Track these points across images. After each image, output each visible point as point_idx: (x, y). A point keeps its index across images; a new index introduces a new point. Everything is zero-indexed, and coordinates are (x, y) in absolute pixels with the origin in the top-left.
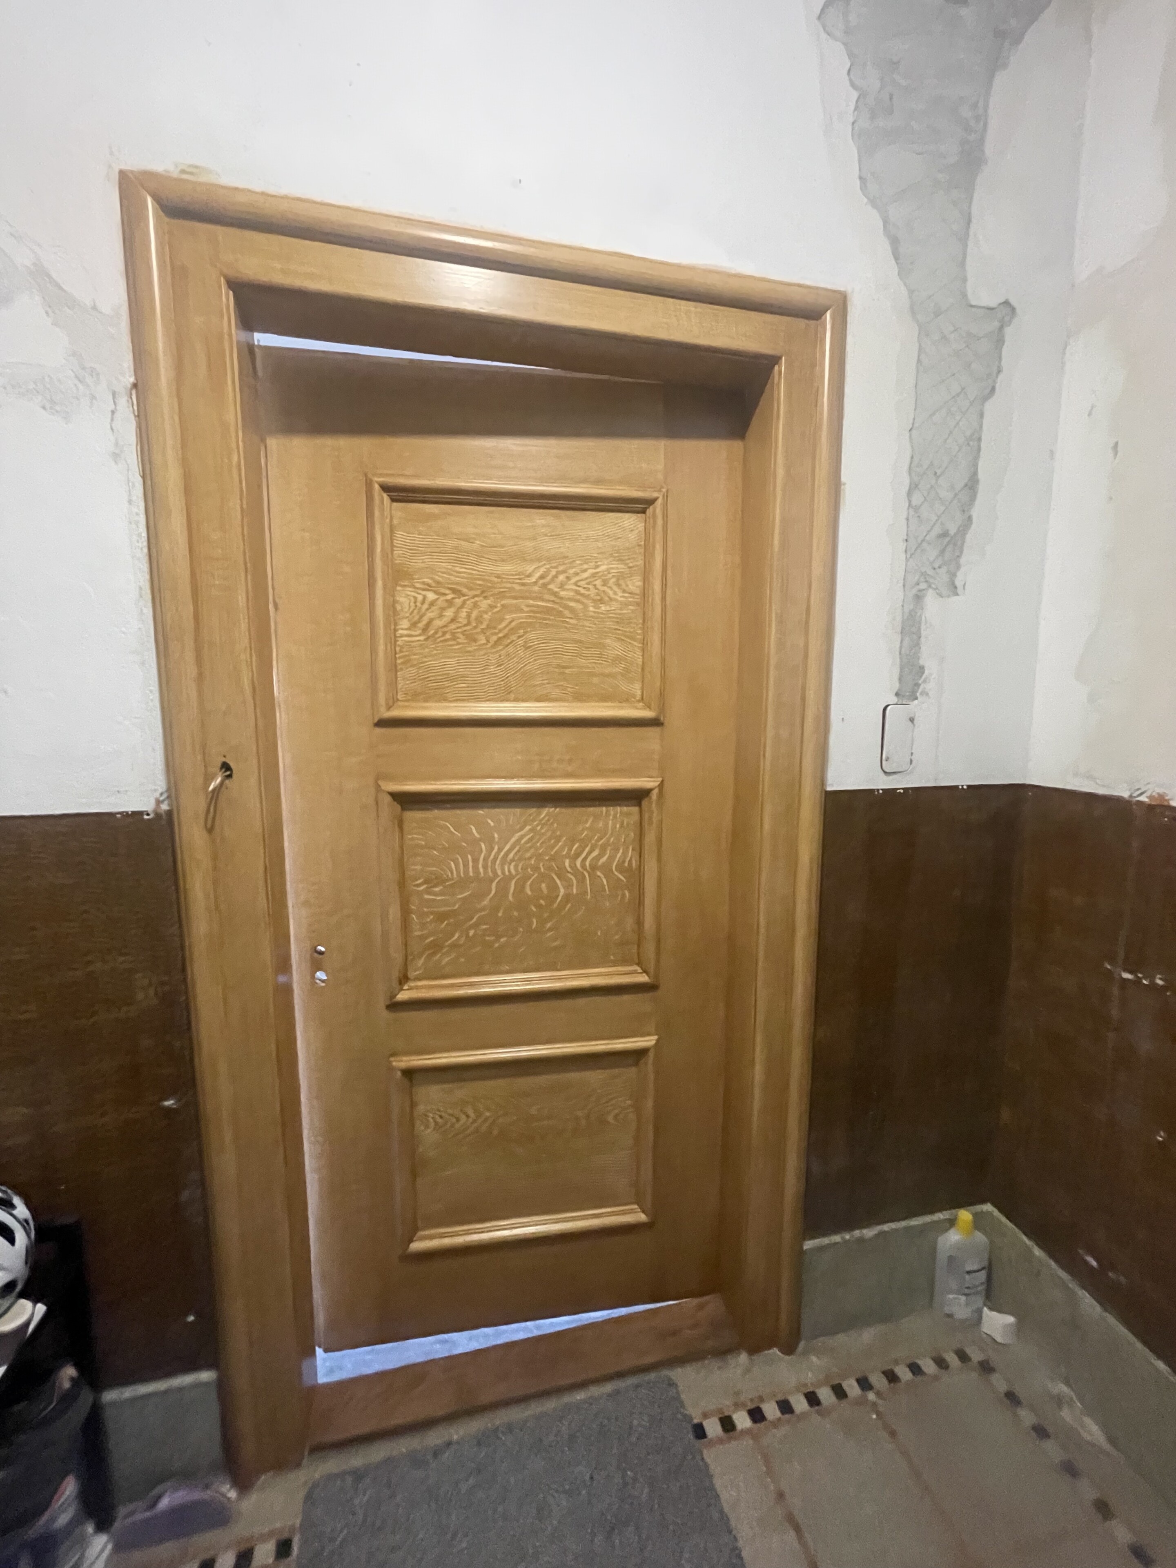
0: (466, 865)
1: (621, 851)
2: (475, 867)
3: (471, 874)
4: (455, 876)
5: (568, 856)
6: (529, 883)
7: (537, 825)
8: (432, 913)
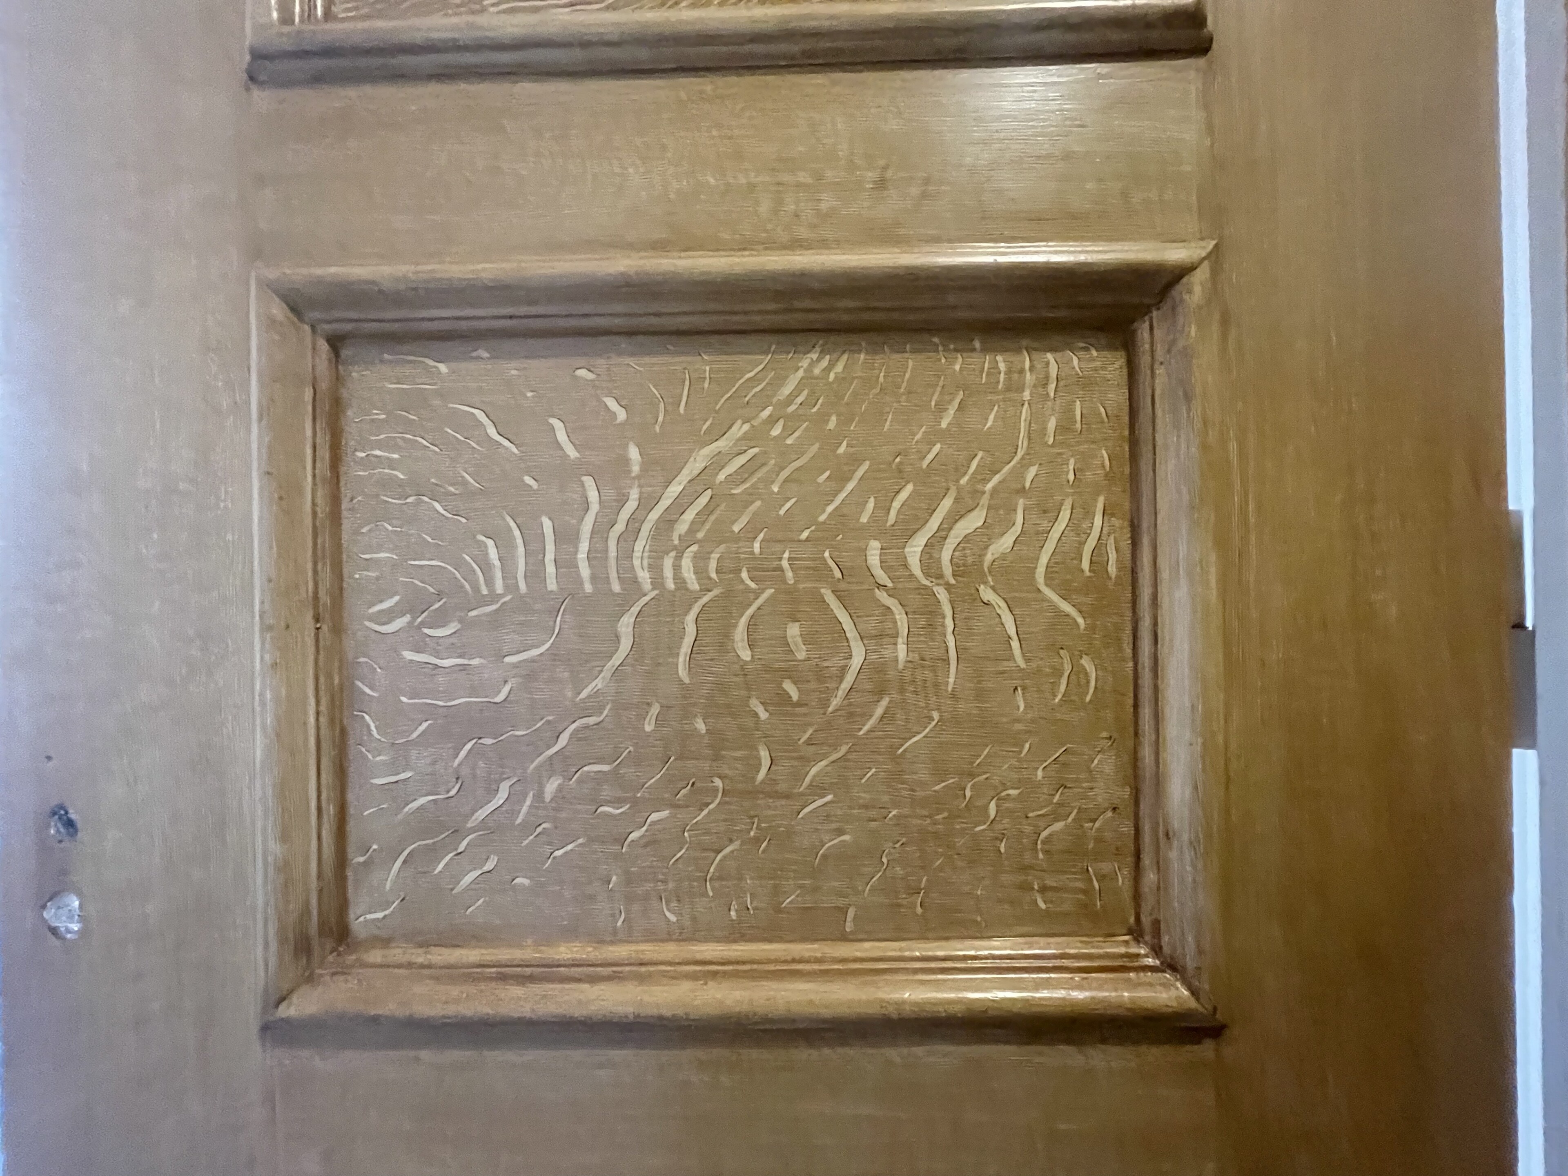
0: (535, 554)
1: (1065, 515)
2: (567, 565)
3: (552, 585)
4: (499, 588)
5: (877, 530)
6: (743, 621)
7: (772, 421)
8: (429, 711)
